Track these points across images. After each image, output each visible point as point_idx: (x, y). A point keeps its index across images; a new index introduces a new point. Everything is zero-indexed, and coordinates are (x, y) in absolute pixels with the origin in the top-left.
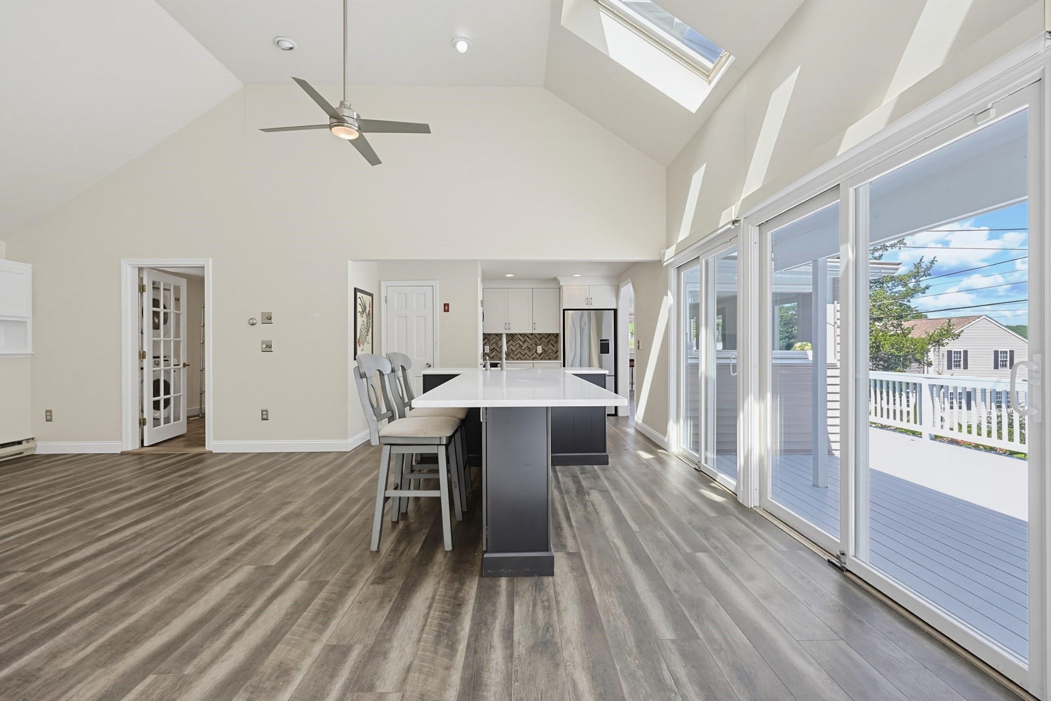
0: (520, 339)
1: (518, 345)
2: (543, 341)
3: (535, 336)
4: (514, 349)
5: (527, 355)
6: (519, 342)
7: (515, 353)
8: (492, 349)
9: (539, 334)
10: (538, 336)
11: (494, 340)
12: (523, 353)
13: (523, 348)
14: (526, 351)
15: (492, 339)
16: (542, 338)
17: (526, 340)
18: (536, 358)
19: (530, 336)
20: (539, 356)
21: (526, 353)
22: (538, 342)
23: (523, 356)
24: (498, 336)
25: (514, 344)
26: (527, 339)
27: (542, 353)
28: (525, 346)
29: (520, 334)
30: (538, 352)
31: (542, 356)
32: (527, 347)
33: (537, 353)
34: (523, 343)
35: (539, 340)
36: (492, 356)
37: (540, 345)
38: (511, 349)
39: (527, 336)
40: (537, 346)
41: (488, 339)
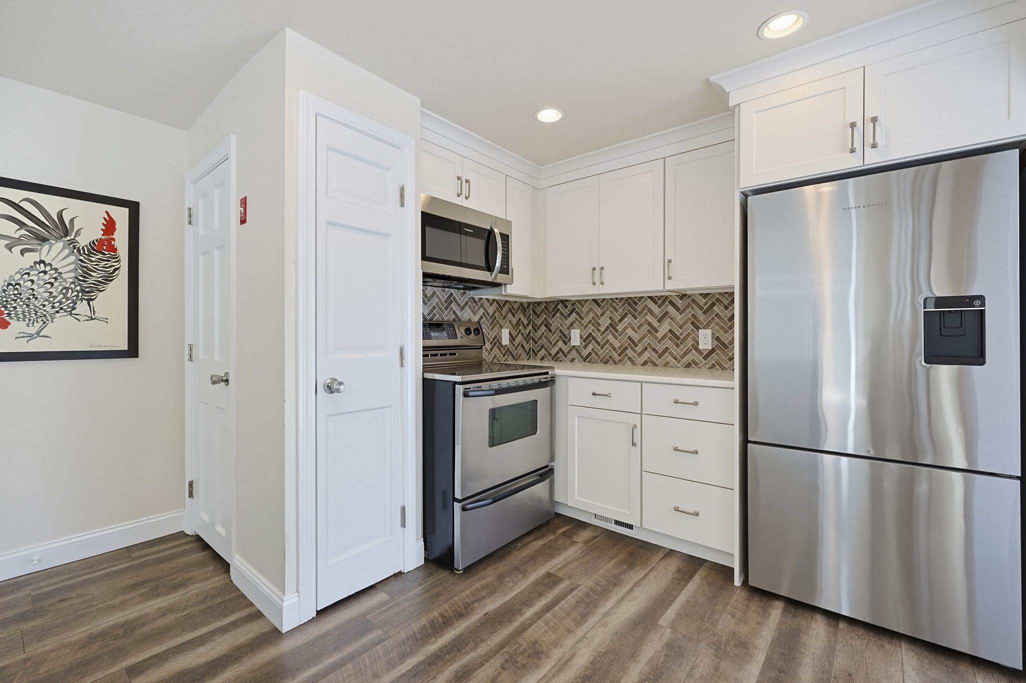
0: (650, 310)
1: (646, 327)
2: (717, 315)
3: (693, 301)
4: (636, 337)
5: (671, 354)
6: (649, 318)
7: (639, 348)
8: (588, 337)
9: (705, 296)
10: (702, 301)
11: (591, 315)
12: (660, 348)
13: (659, 335)
14: (668, 343)
15: (587, 314)
16: (713, 304)
17: (667, 313)
18: (696, 364)
19: (679, 303)
20: (705, 358)
21: (667, 349)
22: (702, 317)
23: (660, 357)
24: (599, 305)
25: (636, 323)
26: (671, 309)
27: (713, 351)
28: (664, 328)
29: (651, 298)
30: (701, 347)
31: (712, 360)
32: (670, 331)
33: (697, 349)
34: (659, 321)
35: (705, 313)
36: (585, 353)
37: (706, 327)
38: (629, 338)
39: (671, 302)
40: (698, 328)
41: (577, 313)
